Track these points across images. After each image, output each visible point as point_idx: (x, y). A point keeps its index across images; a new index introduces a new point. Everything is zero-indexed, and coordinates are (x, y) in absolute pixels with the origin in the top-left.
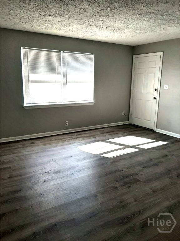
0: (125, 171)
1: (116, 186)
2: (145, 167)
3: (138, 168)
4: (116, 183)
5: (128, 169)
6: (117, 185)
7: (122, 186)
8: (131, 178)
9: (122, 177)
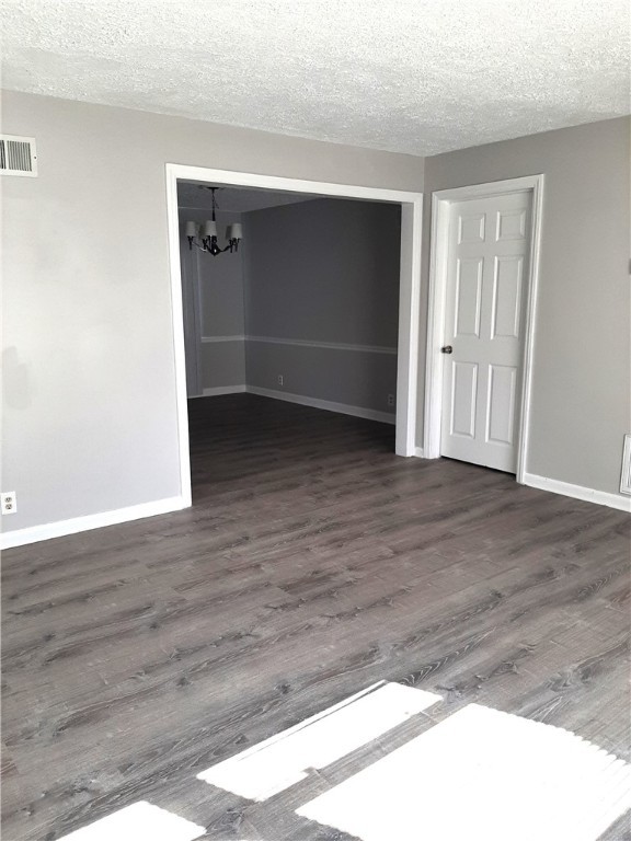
0: (323, 616)
1: (352, 573)
2: (239, 637)
3: (266, 632)
4: (351, 579)
5: (310, 626)
6: (348, 576)
7: (335, 574)
8: (303, 595)
9: (335, 595)
